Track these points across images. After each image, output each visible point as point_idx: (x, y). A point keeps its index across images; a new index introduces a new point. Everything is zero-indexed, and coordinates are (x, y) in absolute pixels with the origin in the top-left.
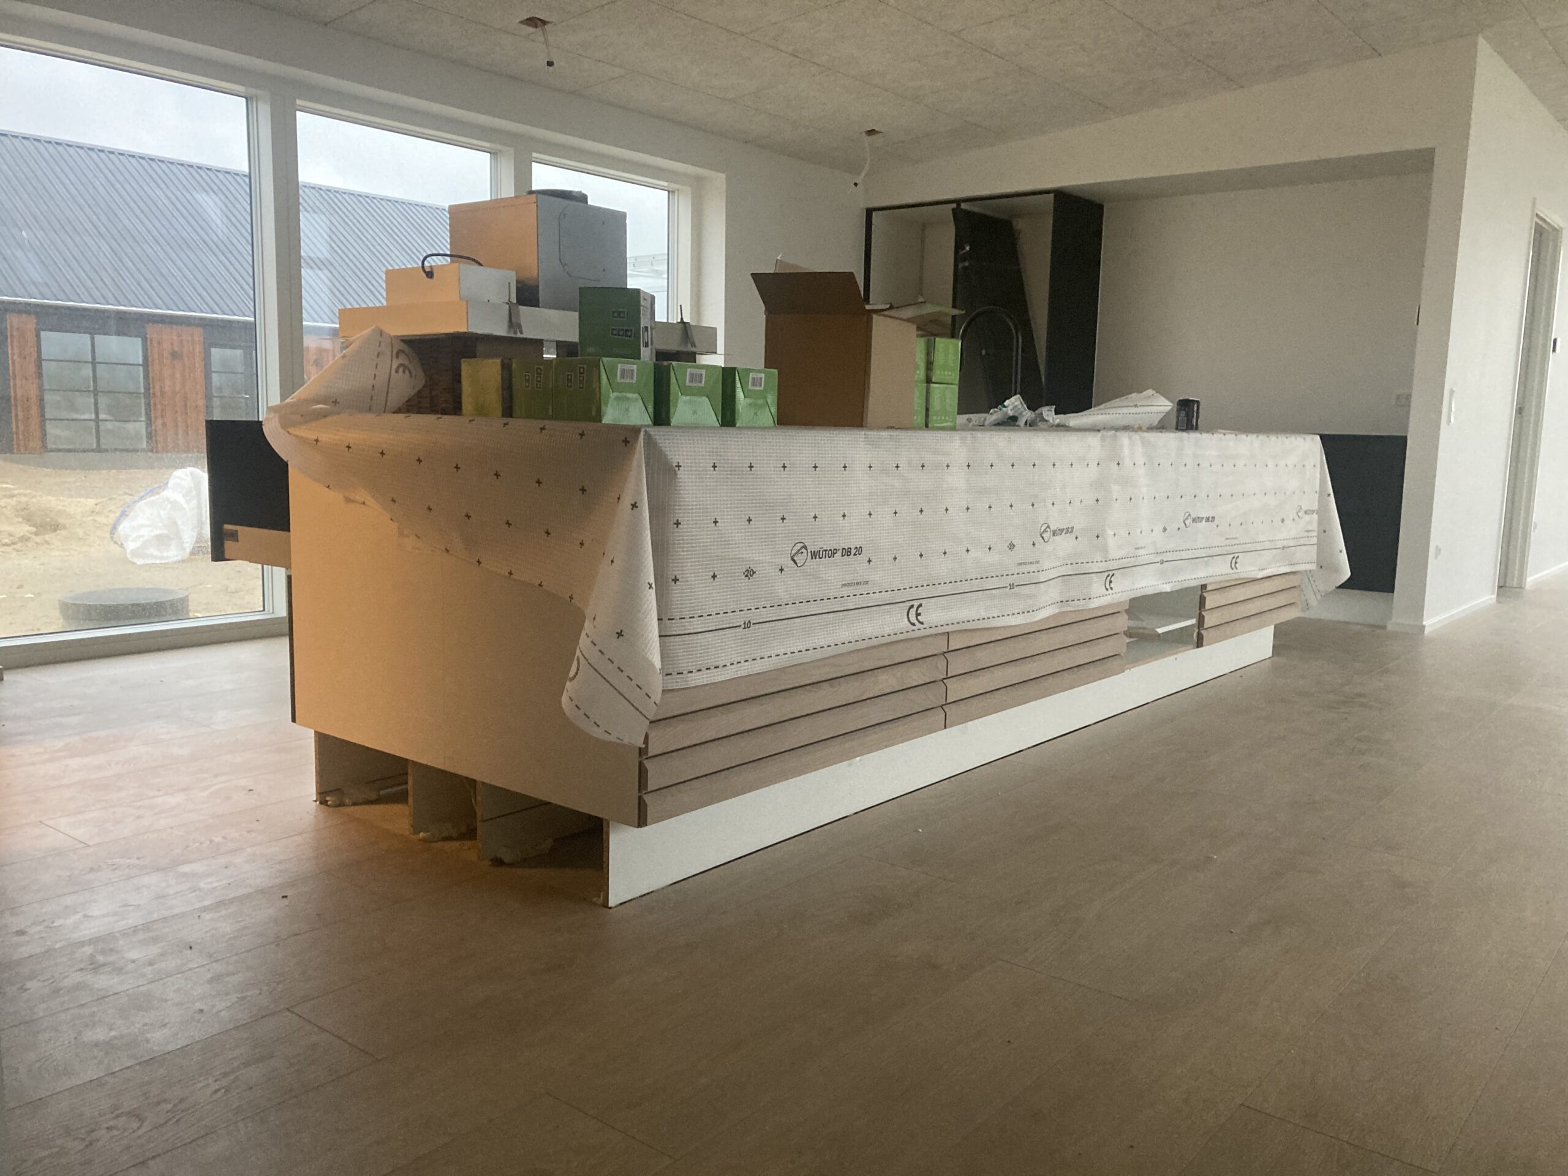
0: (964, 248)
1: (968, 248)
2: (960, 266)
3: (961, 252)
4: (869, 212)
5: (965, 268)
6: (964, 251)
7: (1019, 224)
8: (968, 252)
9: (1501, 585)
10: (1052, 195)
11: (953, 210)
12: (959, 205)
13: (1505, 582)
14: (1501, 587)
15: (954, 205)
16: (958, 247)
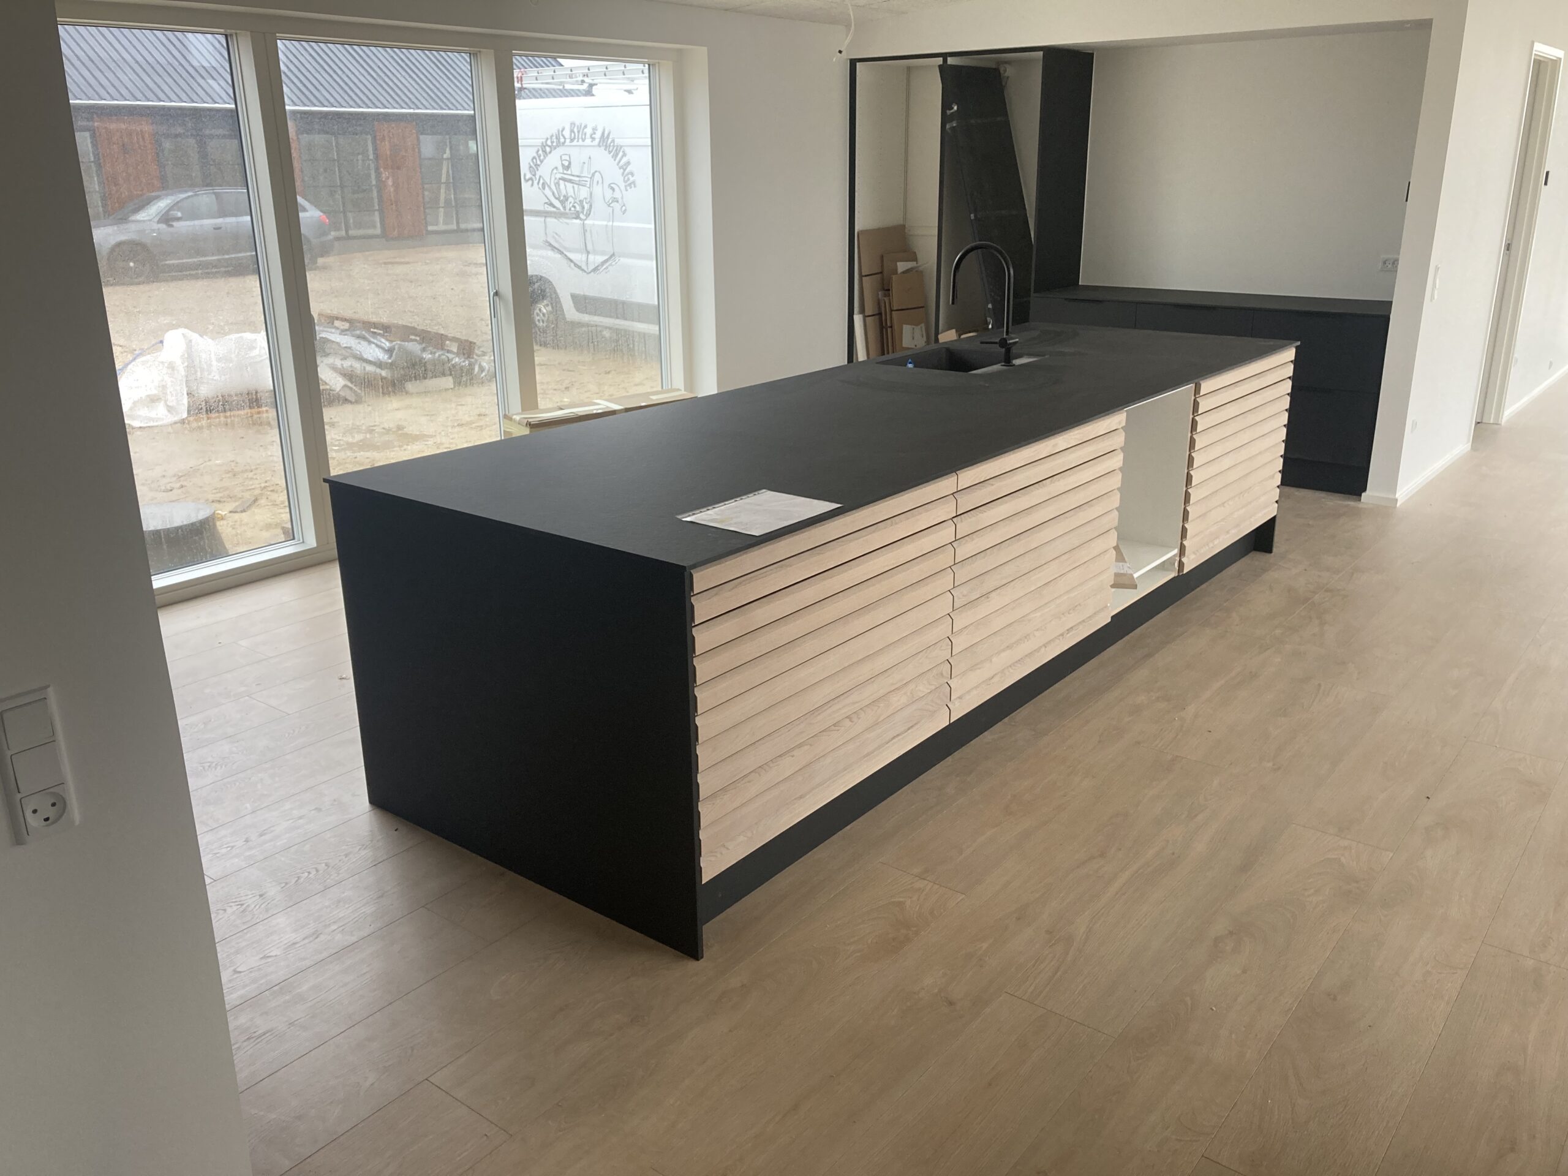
0: (953, 108)
1: (955, 108)
2: (948, 126)
3: (949, 112)
4: (853, 63)
5: (953, 128)
6: (952, 111)
7: (1009, 72)
8: (956, 111)
9: (1479, 421)
10: (1041, 53)
11: (940, 66)
12: (945, 61)
13: (1482, 420)
14: (1479, 423)
15: (940, 61)
16: (945, 106)
